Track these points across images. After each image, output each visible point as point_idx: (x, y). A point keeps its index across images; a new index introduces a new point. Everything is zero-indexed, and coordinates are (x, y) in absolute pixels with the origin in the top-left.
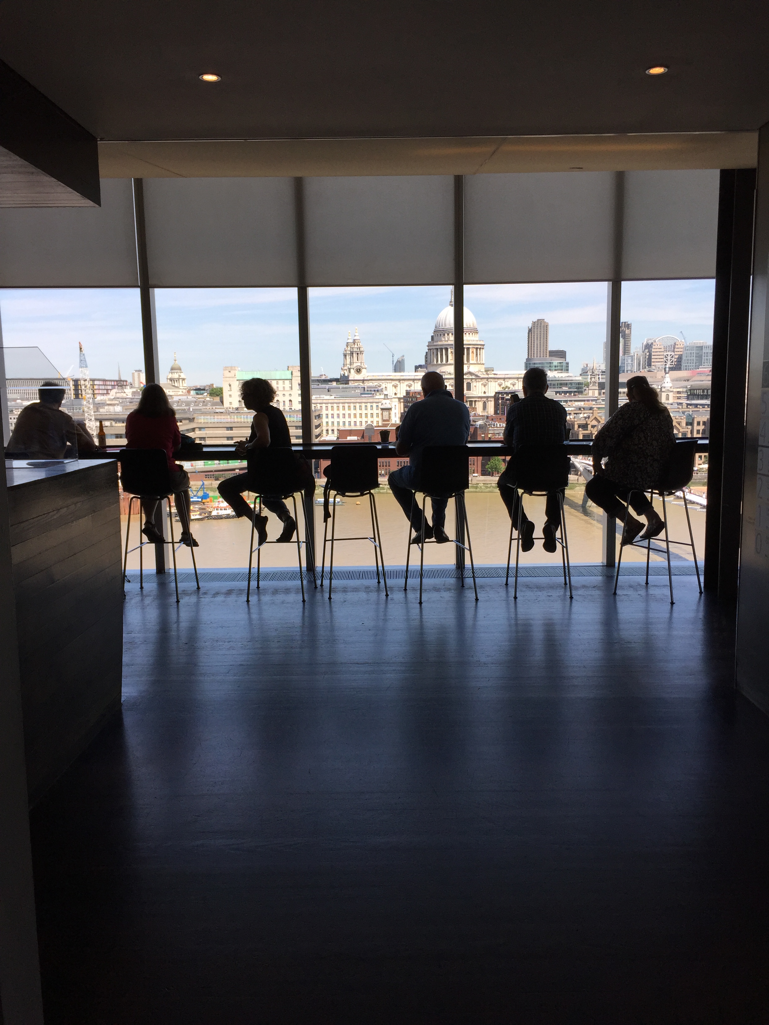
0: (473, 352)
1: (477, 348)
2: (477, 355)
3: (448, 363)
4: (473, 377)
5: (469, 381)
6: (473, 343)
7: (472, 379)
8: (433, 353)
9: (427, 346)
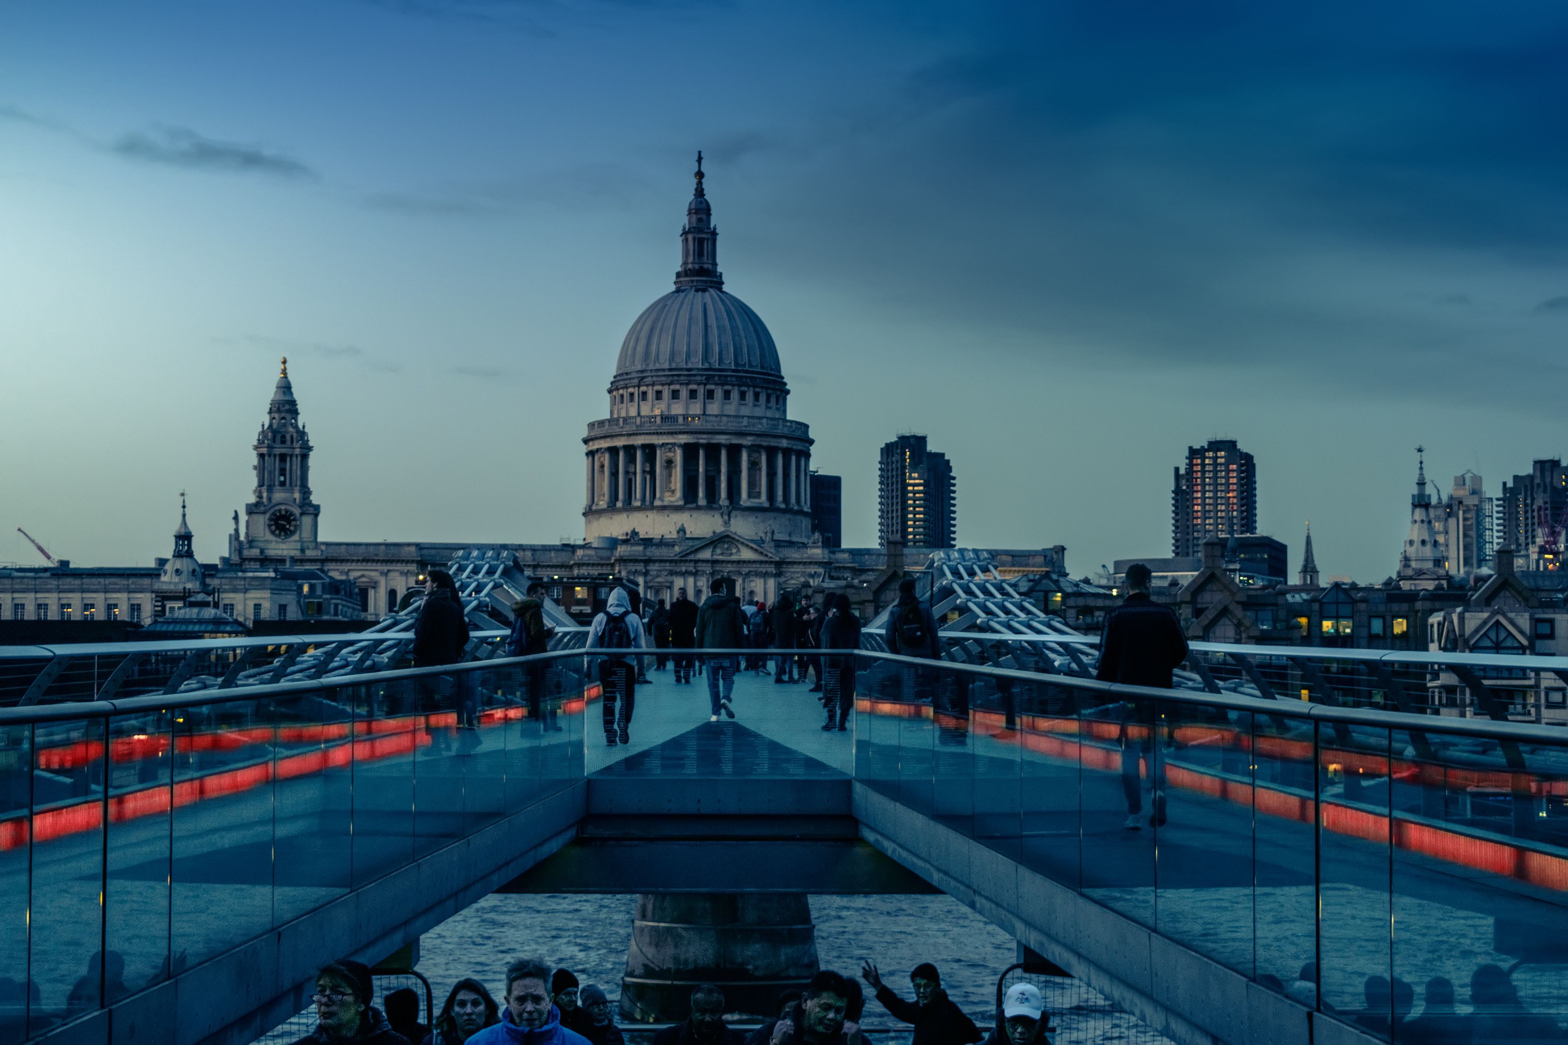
0: (754, 465)
1: (772, 452)
2: (771, 475)
3: (657, 503)
4: (746, 554)
5: (727, 569)
6: (758, 428)
7: (739, 562)
8: (602, 466)
9: (586, 441)
